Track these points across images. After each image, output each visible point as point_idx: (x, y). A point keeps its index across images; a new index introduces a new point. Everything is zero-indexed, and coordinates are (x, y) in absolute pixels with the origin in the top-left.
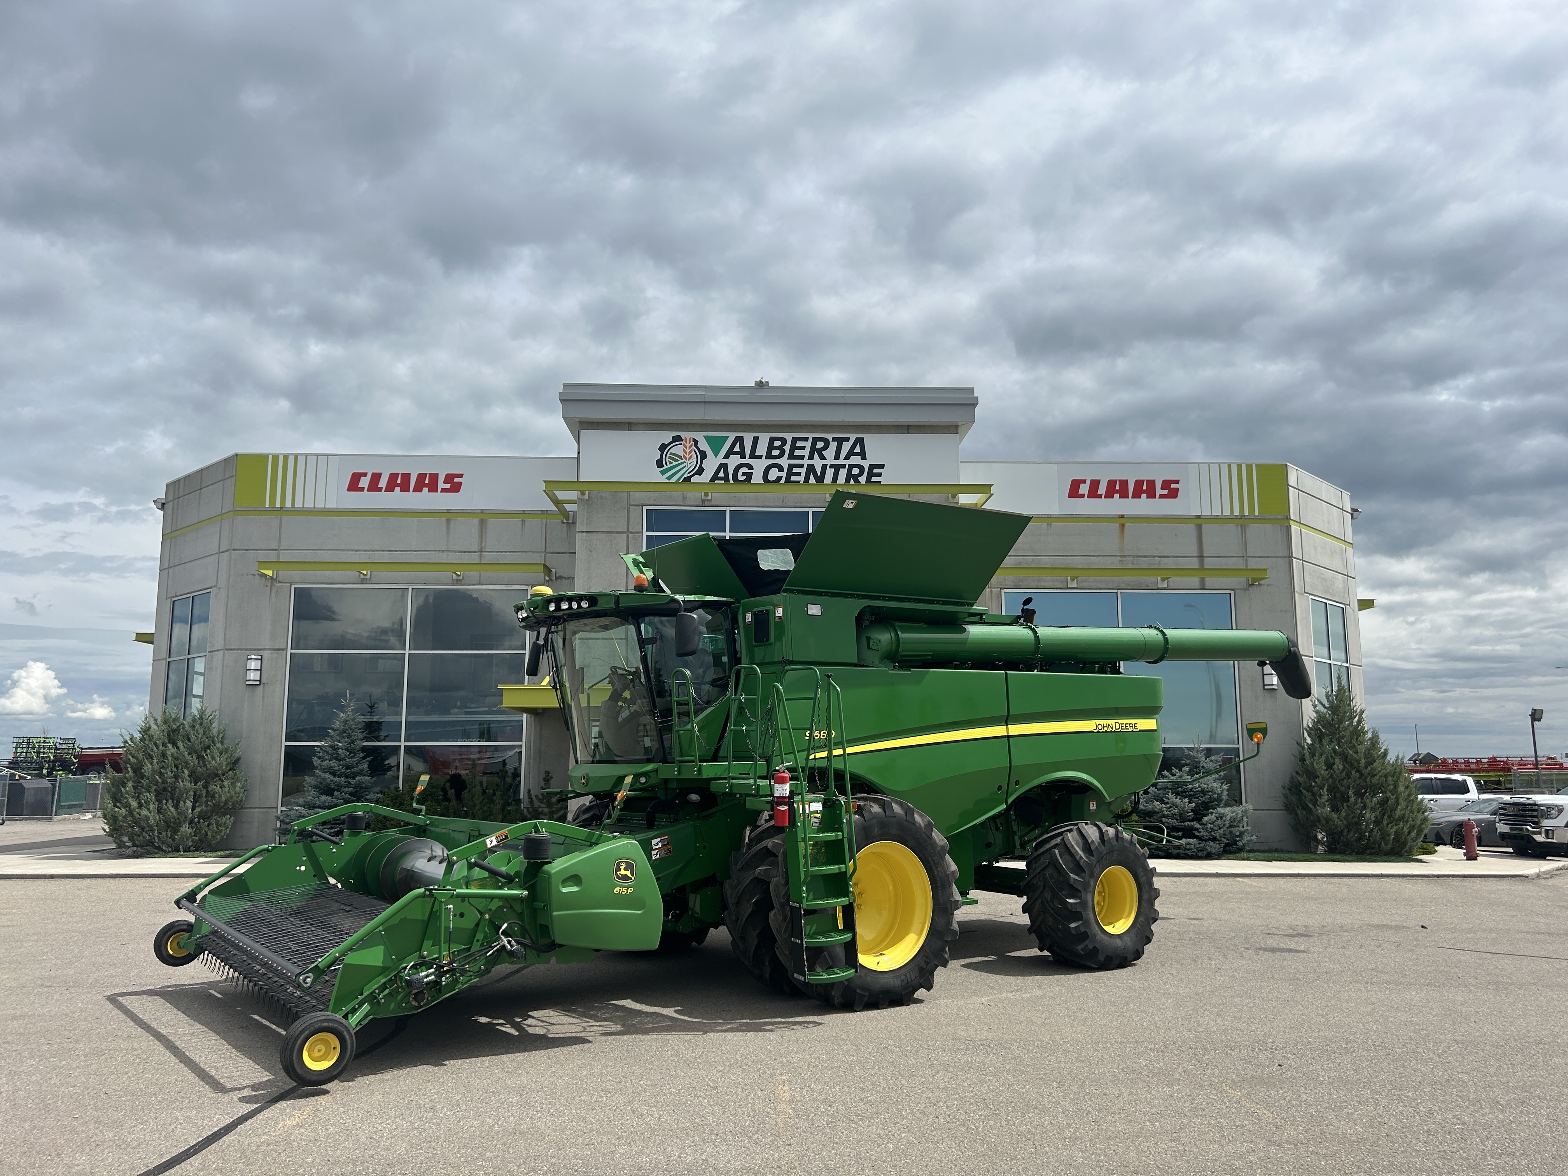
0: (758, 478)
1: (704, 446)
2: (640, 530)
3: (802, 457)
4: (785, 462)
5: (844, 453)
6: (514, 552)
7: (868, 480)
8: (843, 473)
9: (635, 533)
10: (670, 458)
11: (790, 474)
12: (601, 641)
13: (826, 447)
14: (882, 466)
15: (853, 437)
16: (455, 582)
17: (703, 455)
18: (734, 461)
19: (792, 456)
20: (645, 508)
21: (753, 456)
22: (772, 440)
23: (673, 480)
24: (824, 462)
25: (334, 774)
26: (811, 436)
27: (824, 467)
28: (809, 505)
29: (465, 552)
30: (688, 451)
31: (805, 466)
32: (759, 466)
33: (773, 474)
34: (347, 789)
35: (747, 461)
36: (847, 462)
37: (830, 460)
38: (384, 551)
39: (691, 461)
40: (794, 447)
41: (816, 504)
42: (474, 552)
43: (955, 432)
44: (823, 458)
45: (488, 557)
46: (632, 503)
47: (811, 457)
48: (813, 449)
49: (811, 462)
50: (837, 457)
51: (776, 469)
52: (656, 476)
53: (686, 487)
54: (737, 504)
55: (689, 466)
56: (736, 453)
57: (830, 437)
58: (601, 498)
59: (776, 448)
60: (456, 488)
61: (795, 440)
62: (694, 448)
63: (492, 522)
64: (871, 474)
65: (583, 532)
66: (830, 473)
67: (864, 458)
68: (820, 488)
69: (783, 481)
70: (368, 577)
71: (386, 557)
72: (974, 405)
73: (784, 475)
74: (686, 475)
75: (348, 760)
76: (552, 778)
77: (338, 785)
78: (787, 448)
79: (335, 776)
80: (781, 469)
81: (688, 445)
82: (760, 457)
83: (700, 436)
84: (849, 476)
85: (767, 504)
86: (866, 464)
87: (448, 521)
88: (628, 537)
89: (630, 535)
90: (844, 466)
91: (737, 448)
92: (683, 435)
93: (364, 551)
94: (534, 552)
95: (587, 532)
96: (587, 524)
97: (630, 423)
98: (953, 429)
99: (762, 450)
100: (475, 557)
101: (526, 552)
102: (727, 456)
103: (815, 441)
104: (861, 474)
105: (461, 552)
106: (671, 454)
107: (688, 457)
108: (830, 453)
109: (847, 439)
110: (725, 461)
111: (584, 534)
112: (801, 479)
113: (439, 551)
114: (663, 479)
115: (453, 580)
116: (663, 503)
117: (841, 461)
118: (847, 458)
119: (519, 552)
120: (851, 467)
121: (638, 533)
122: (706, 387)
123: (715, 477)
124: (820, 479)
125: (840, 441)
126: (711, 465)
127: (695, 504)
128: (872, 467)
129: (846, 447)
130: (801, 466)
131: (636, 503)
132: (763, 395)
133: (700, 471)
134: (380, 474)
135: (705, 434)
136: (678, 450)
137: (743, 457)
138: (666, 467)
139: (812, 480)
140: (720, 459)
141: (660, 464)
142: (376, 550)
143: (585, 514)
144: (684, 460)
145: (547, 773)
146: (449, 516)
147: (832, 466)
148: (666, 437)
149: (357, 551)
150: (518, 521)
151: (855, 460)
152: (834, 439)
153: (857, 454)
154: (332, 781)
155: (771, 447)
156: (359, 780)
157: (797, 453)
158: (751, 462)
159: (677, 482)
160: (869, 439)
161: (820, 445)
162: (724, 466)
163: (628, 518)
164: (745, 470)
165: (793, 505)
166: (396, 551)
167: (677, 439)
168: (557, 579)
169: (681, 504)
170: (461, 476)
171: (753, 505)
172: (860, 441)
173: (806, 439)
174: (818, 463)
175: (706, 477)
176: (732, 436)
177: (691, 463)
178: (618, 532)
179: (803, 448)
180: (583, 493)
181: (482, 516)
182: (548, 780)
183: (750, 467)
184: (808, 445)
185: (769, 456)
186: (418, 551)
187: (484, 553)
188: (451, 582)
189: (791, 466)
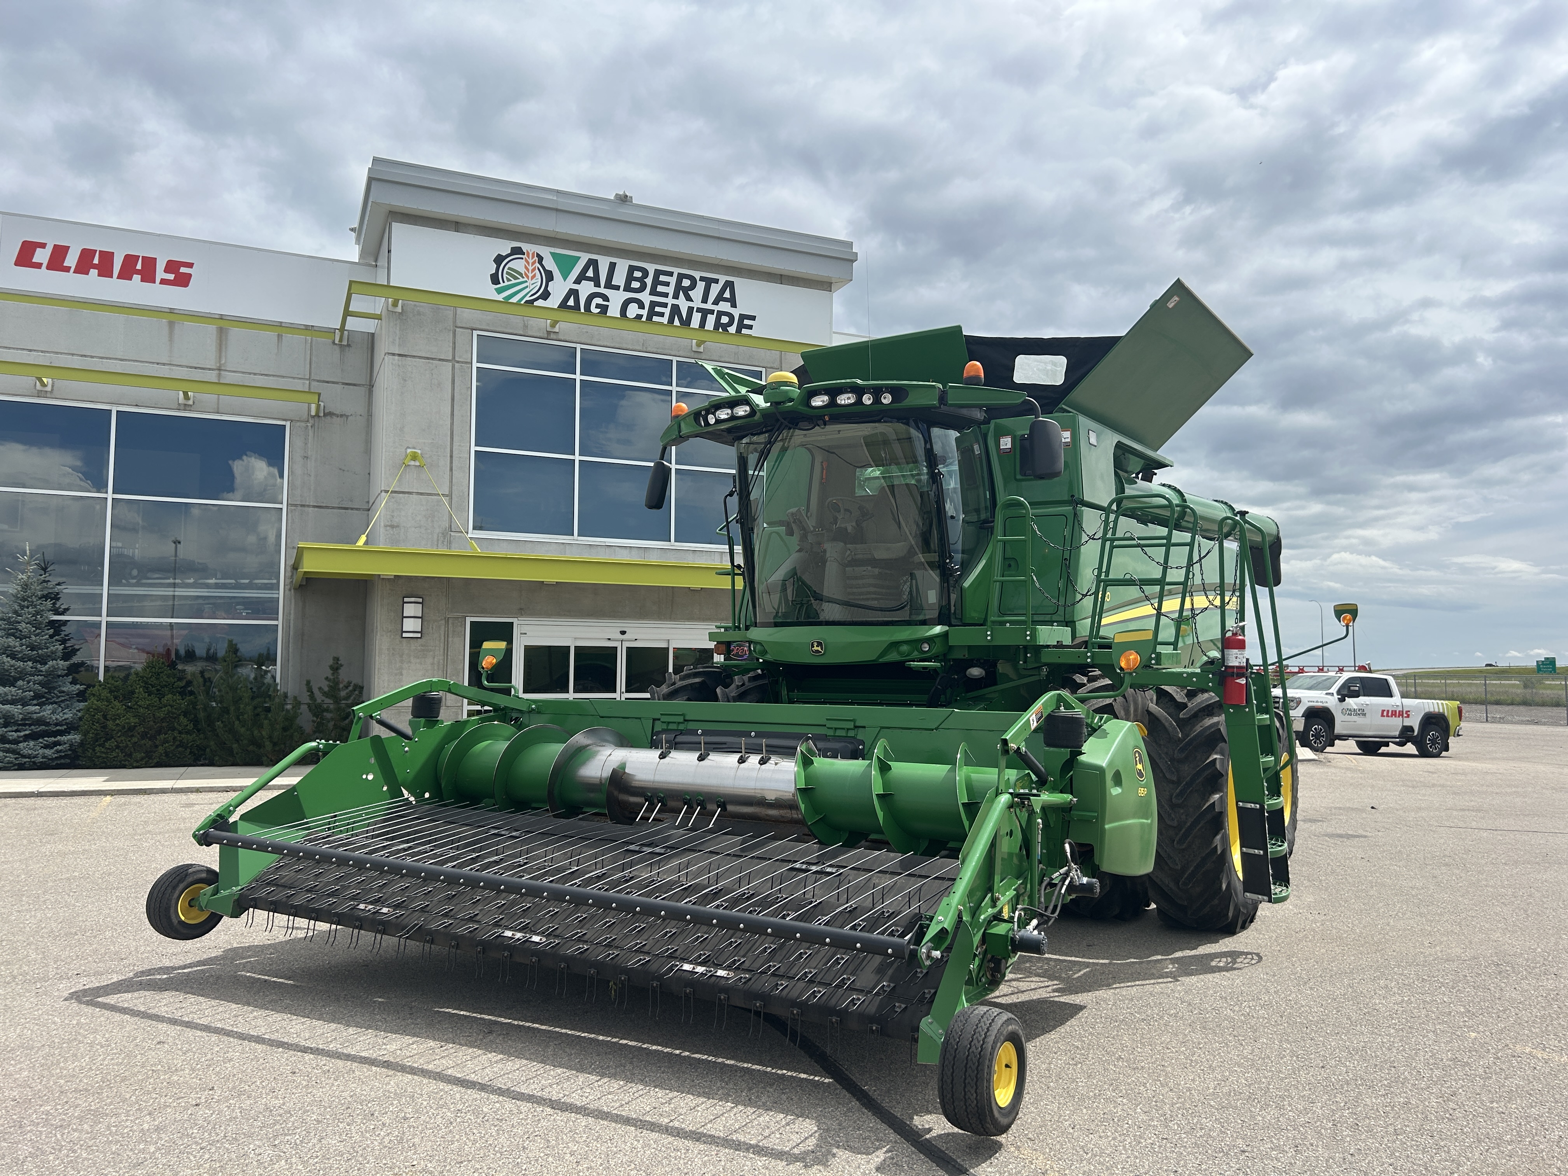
0: (614, 310)
1: (550, 264)
2: (469, 360)
3: (666, 295)
4: (646, 297)
5: (712, 297)
6: (266, 375)
7: (739, 331)
8: (711, 320)
9: (462, 362)
10: (508, 273)
11: (652, 313)
12: (415, 496)
13: (693, 286)
14: (753, 318)
15: (723, 279)
16: (182, 407)
17: (550, 276)
18: (586, 289)
19: (654, 292)
20: (475, 333)
21: (609, 285)
22: (632, 269)
23: (514, 300)
24: (690, 304)
25: (13, 656)
26: (676, 271)
27: (690, 310)
28: (673, 353)
29: (196, 368)
30: (530, 268)
31: (669, 306)
32: (617, 299)
33: (633, 310)
34: (36, 678)
35: (602, 290)
36: (716, 308)
37: (697, 303)
38: (73, 355)
39: (534, 281)
40: (656, 282)
41: (681, 353)
42: (210, 369)
43: (829, 289)
44: (689, 299)
45: (229, 378)
46: (459, 325)
47: (676, 297)
48: (679, 287)
49: (675, 302)
50: (705, 300)
51: (636, 305)
52: (489, 292)
53: (528, 311)
54: (589, 342)
55: (532, 287)
56: (589, 279)
57: (697, 275)
58: (419, 313)
59: (636, 279)
60: (183, 281)
61: (658, 273)
62: (537, 265)
63: (235, 333)
64: (741, 326)
65: (394, 354)
66: (696, 318)
67: (734, 305)
68: (684, 332)
69: (644, 319)
70: (49, 388)
71: (76, 362)
72: (853, 261)
73: (644, 313)
74: (527, 298)
75: (33, 638)
76: (342, 665)
77: (21, 672)
78: (649, 281)
79: (13, 658)
80: (641, 306)
81: (531, 261)
82: (617, 288)
83: (545, 252)
84: (718, 324)
85: (625, 346)
86: (736, 313)
87: (171, 324)
88: (453, 367)
89: (457, 365)
90: (712, 312)
91: (590, 273)
92: (525, 247)
93: (42, 352)
94: (294, 378)
95: (400, 355)
96: (399, 345)
97: (457, 223)
98: (826, 285)
99: (619, 279)
100: (212, 376)
101: (283, 377)
102: (578, 281)
103: (681, 277)
104: (730, 323)
105: (191, 367)
106: (509, 268)
107: (530, 275)
108: (697, 294)
109: (716, 281)
110: (575, 287)
111: (396, 357)
112: (665, 320)
113: (158, 364)
114: (500, 297)
115: (179, 404)
116: (498, 329)
117: (709, 306)
118: (716, 303)
119: (274, 376)
120: (720, 314)
121: (466, 363)
122: (558, 192)
123: (563, 305)
124: (686, 323)
125: (709, 282)
126: (559, 289)
127: (538, 334)
128: (742, 317)
129: (715, 290)
130: (665, 305)
131: (464, 326)
132: (624, 212)
133: (546, 295)
134: (67, 248)
135: (553, 250)
136: (518, 265)
137: (598, 285)
138: (502, 284)
139: (677, 322)
140: (570, 284)
141: (495, 279)
142: (61, 353)
143: (398, 332)
144: (526, 279)
145: (336, 659)
146: (172, 317)
147: (699, 310)
148: (504, 247)
149: (30, 350)
150: (272, 335)
151: (724, 306)
152: (702, 279)
153: (726, 300)
154: (12, 666)
155: (630, 278)
156: (53, 666)
157: (660, 289)
158: (607, 292)
159: (518, 304)
160: (740, 283)
161: (686, 283)
162: (574, 293)
163: (454, 343)
164: (599, 301)
165: (655, 350)
166: (92, 357)
167: (517, 251)
168: (325, 415)
169: (521, 333)
170: (190, 265)
171: (608, 344)
172: (729, 285)
173: (671, 274)
174: (683, 304)
175: (554, 302)
176: (584, 257)
177: (534, 284)
178: (440, 360)
179: (667, 284)
180: (395, 304)
181: (222, 323)
182: (337, 669)
183: (606, 299)
184: (673, 280)
185: (628, 288)
186: (126, 360)
187: (222, 373)
188: (176, 406)
189: (653, 304)
